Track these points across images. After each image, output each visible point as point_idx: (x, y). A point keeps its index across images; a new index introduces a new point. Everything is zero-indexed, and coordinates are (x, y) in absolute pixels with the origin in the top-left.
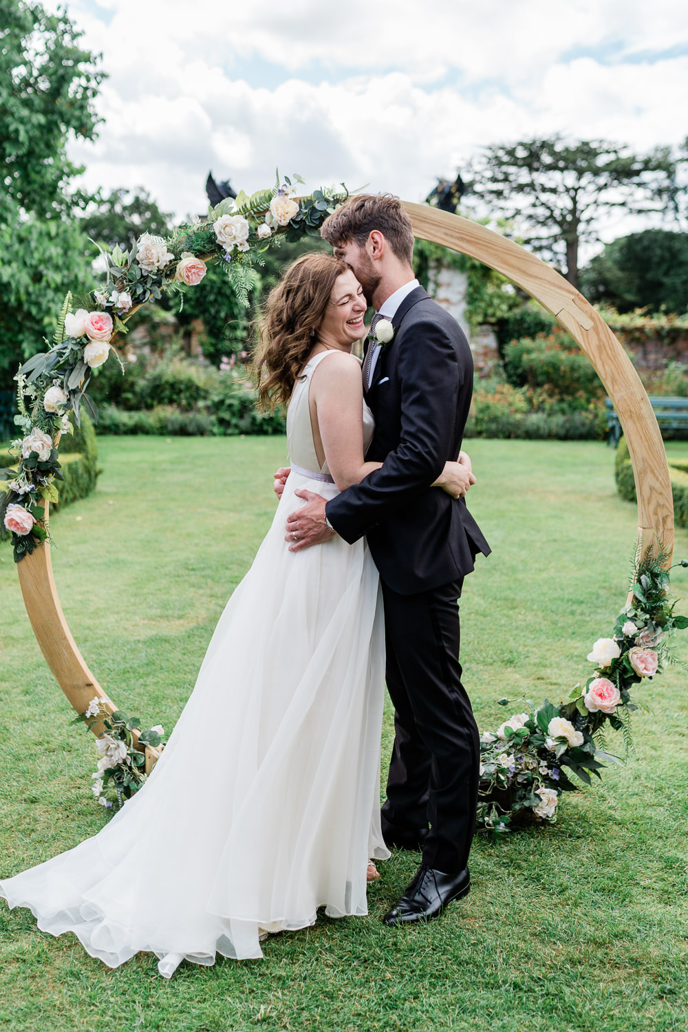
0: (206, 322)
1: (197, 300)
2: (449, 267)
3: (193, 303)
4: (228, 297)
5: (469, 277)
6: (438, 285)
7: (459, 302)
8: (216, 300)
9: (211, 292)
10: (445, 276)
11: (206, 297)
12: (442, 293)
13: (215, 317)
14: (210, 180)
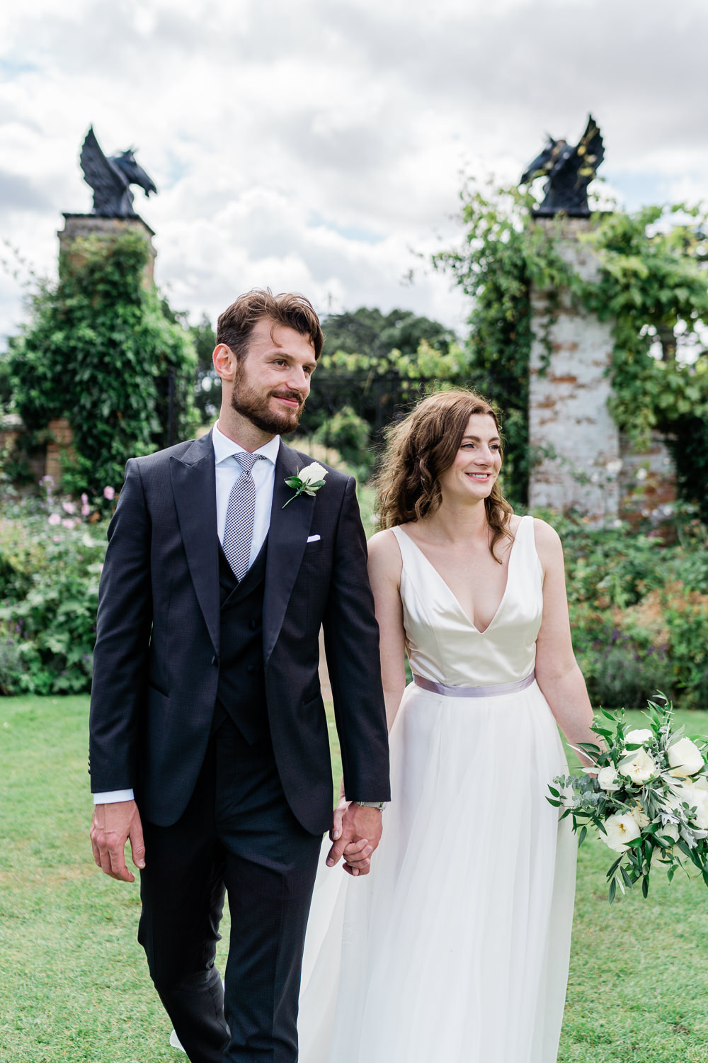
0: (76, 427)
1: (57, 379)
2: (573, 311)
3: (47, 385)
4: (119, 374)
5: (616, 332)
6: (551, 347)
7: (598, 381)
8: (93, 379)
9: (83, 363)
10: (565, 329)
11: (74, 372)
12: (560, 365)
13: (92, 415)
14: (91, 142)
